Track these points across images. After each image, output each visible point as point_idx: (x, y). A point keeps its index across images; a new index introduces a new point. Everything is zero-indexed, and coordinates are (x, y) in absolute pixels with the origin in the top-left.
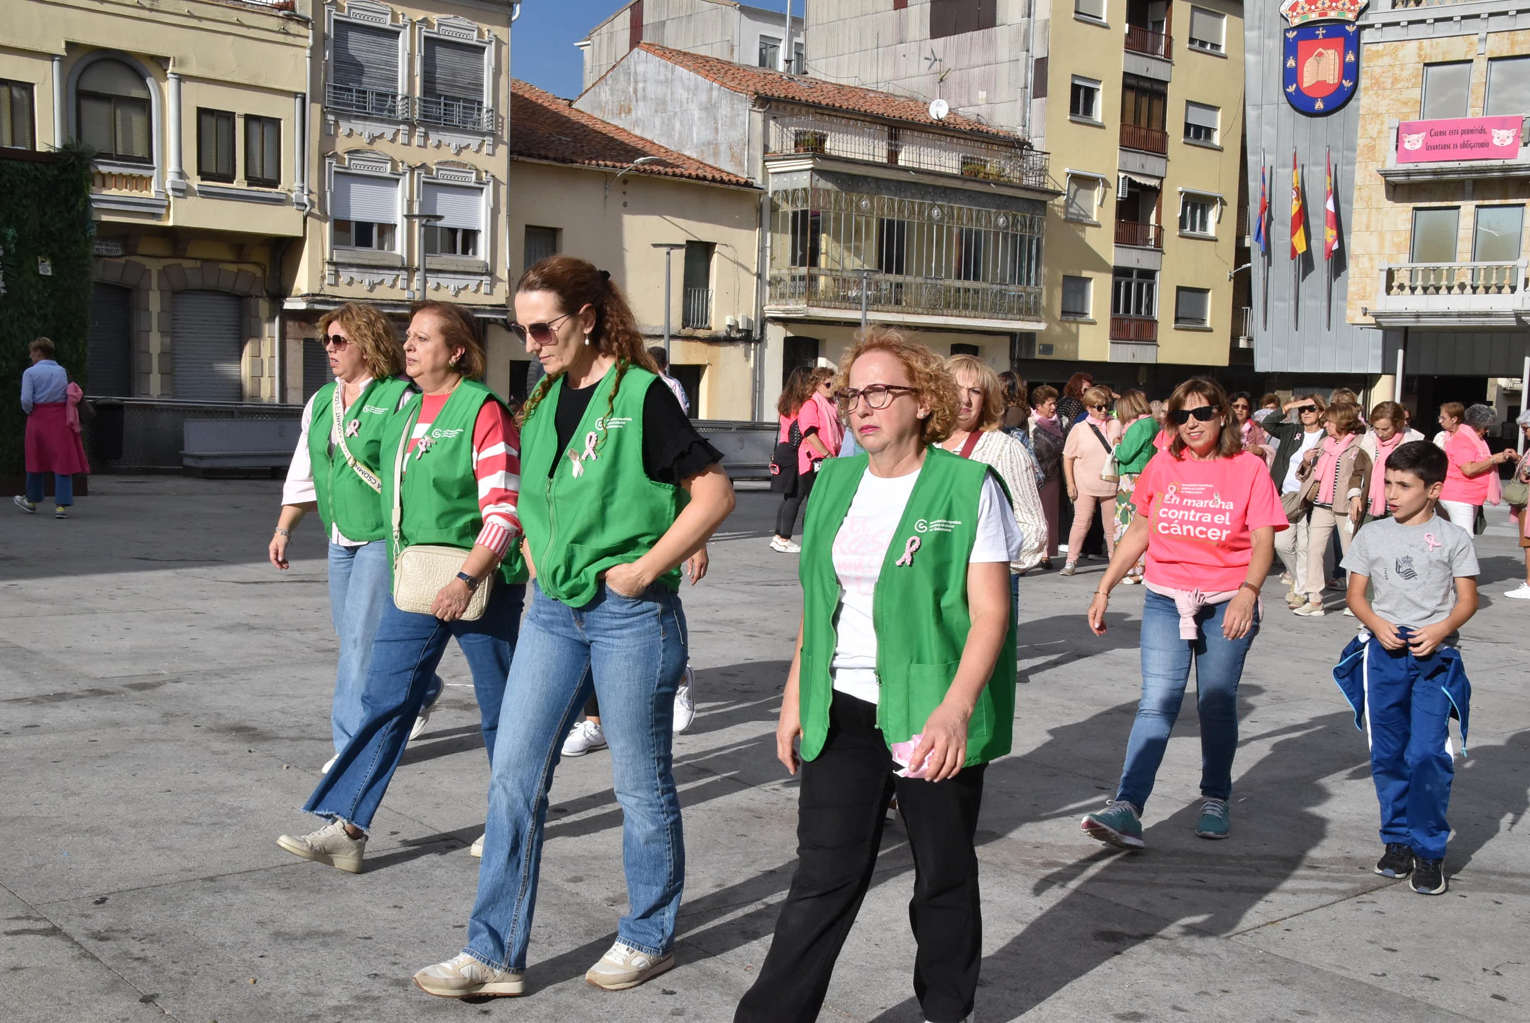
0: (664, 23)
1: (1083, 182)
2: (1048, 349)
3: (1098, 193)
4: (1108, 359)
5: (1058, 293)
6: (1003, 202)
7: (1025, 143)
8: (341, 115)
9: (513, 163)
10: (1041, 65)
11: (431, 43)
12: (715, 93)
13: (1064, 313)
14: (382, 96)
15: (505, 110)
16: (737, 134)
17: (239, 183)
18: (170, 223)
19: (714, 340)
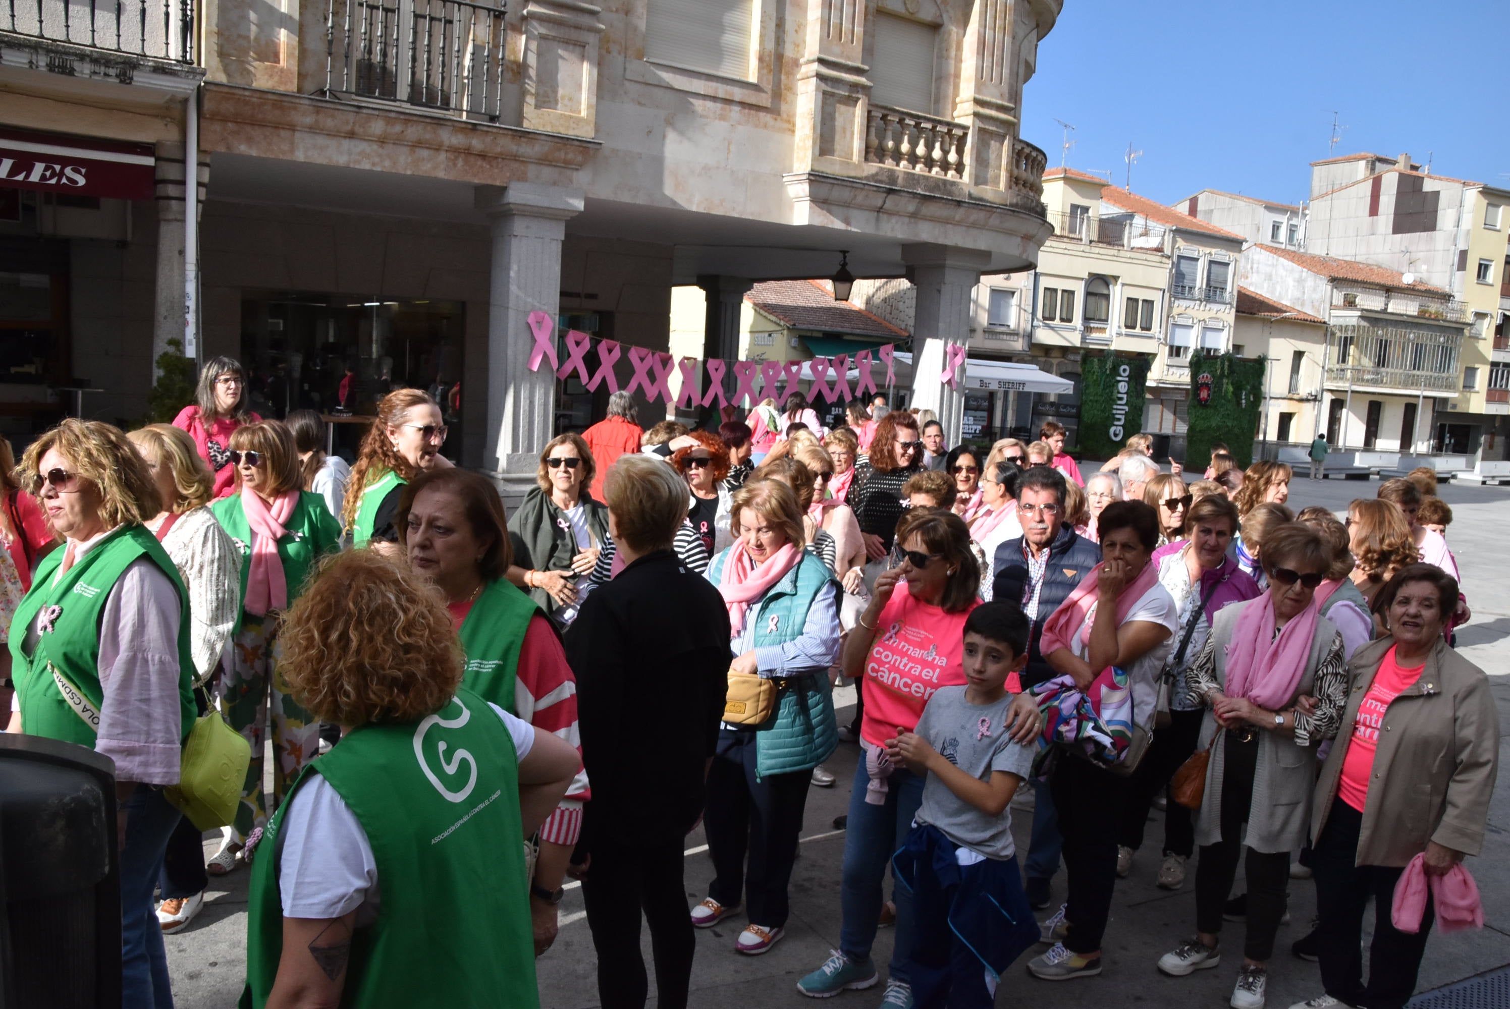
0: (1212, 211)
1: (1480, 316)
2: (1454, 406)
3: (1487, 321)
4: (1484, 412)
5: (1462, 376)
6: (1443, 329)
7: (1450, 296)
8: (1176, 298)
9: (1236, 317)
10: (1463, 255)
11: (1211, 262)
12: (1304, 274)
13: (1464, 387)
14: (1191, 288)
15: (1235, 293)
16: (1316, 296)
17: (1138, 330)
18: (1113, 348)
19: (1301, 400)
